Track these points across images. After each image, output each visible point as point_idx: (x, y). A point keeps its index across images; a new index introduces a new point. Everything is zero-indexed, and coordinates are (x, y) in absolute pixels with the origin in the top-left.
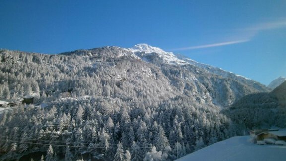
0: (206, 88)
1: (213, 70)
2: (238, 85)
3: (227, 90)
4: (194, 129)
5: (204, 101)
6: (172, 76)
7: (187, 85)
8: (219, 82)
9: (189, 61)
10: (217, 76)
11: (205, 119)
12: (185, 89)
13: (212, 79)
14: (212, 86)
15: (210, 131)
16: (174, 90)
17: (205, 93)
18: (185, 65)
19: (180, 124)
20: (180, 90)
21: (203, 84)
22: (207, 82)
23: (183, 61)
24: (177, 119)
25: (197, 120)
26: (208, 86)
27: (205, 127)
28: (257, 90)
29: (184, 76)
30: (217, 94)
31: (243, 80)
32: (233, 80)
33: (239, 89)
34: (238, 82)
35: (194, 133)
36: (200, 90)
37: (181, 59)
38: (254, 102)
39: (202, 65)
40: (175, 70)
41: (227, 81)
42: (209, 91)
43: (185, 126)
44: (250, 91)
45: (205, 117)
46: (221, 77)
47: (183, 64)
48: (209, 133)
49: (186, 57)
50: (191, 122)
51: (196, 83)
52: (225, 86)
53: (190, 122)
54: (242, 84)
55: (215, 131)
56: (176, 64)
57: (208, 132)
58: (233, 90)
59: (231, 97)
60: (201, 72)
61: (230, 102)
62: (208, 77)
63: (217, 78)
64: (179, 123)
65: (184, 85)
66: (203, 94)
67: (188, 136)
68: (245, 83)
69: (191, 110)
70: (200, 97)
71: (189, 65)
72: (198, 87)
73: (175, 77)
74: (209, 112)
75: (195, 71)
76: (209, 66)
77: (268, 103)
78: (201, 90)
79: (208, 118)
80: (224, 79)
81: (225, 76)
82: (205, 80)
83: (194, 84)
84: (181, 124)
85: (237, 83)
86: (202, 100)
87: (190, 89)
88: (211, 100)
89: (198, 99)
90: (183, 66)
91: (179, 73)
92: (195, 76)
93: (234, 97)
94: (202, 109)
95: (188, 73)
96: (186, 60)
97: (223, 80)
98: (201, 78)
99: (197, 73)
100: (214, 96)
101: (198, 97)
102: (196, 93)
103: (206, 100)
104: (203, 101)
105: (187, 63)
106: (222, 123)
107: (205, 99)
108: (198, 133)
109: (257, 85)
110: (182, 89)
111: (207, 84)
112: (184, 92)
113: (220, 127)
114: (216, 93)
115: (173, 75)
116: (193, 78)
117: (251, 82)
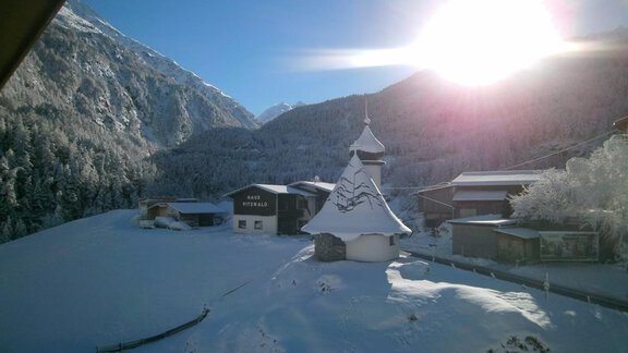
0: (133, 98)
1: (156, 61)
2: (202, 105)
3: (179, 112)
4: (54, 187)
5: (123, 127)
6: (47, 51)
7: (87, 83)
8: (164, 91)
9: (102, 27)
10: (164, 76)
11: (87, 167)
12: (79, 90)
13: (150, 81)
14: (147, 97)
15: (96, 195)
16: (49, 88)
17: (128, 108)
18: (89, 34)
19: (16, 170)
20: (65, 92)
21: (128, 89)
22: (137, 85)
23: (85, 22)
24: (10, 159)
25: (68, 166)
26: (138, 95)
27: (86, 184)
28: (237, 121)
29: (83, 59)
30: (155, 116)
31: (216, 97)
32: (194, 92)
33: (203, 114)
34: (205, 99)
35: (51, 195)
36: (116, 101)
37: (83, 16)
38: (223, 145)
39: (133, 43)
40: (58, 40)
41: (181, 92)
42: (139, 107)
43: (30, 178)
44: (223, 122)
45: (90, 162)
46: (171, 80)
47: (84, 30)
48: (94, 199)
49: (97, 15)
50: (51, 169)
51: (111, 83)
52: (177, 103)
53: (46, 168)
54: (212, 104)
55: (109, 195)
56: (66, 24)
57: (93, 195)
58: (191, 114)
59: (183, 127)
60: (127, 59)
61: (181, 137)
62: (143, 76)
63: (161, 81)
64: (12, 168)
65: (78, 81)
66: (124, 110)
67: (34, 202)
68: (217, 103)
69: (57, 141)
70: (114, 117)
71: (100, 35)
72: (114, 93)
73: (58, 57)
74: (104, 151)
75: (114, 54)
76: (150, 51)
77: (246, 150)
78: (121, 100)
79: (96, 164)
80: (177, 87)
81: (181, 81)
82: (133, 80)
83: (105, 83)
84: (19, 173)
85: (202, 99)
86: (117, 123)
87: (94, 94)
88: (139, 126)
89: (108, 121)
90: (82, 34)
91: (70, 50)
92: (111, 66)
93: (190, 127)
94: (88, 144)
95: (93, 56)
96: (97, 23)
97: (173, 88)
98: (125, 75)
99: (118, 60)
100: (147, 120)
101: (109, 115)
102: (107, 105)
103: (128, 127)
104: (119, 127)
105: (97, 30)
106: (130, 178)
107: (125, 124)
108: (63, 198)
109: (240, 112)
110: (72, 90)
111: (137, 91)
112: (75, 97)
113: (124, 188)
114: (152, 113)
115: (52, 50)
116: (104, 68)
117: (230, 103)
